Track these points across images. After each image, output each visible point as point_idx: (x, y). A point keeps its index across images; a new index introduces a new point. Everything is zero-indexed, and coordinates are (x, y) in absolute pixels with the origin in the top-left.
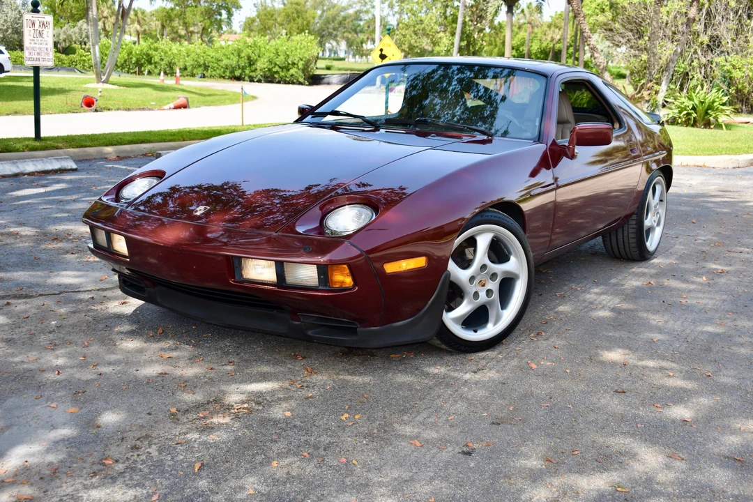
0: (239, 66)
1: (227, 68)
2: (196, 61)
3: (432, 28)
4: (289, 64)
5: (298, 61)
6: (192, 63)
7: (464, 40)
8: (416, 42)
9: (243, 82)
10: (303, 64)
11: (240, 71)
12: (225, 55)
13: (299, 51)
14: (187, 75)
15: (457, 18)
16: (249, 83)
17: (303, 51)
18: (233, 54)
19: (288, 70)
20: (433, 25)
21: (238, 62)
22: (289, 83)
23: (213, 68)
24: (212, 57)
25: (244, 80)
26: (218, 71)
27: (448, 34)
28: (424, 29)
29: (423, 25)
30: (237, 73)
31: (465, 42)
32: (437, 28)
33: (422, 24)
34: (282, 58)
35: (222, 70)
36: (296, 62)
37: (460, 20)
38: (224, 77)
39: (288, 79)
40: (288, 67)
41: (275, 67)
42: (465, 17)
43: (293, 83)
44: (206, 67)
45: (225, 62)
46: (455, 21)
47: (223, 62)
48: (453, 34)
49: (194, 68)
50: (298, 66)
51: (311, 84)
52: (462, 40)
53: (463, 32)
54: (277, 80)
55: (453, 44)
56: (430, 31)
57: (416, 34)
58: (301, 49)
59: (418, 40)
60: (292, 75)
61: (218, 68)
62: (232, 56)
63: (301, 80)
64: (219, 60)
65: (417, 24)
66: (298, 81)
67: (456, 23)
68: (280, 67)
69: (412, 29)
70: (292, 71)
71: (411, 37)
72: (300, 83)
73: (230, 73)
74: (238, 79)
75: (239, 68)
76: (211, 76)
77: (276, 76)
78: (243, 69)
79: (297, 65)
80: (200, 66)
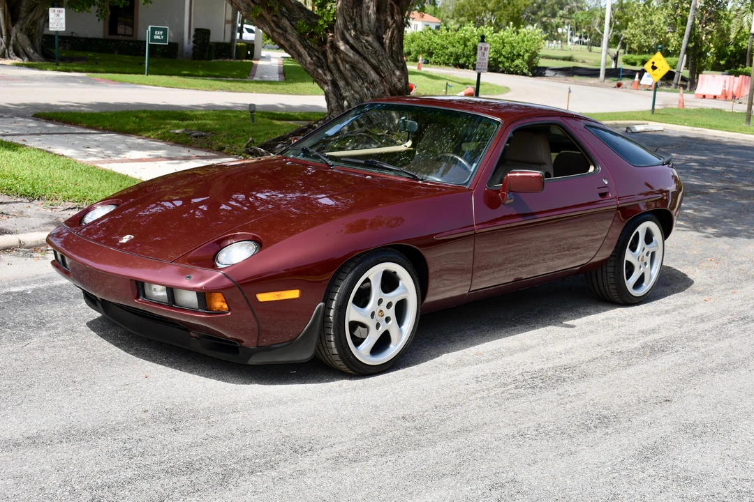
0: (463, 54)
1: (451, 56)
2: (421, 47)
3: (662, 28)
4: (514, 55)
5: (524, 52)
6: (417, 48)
7: (691, 42)
8: (645, 42)
9: (467, 70)
10: (529, 56)
11: (464, 59)
12: (450, 43)
13: (526, 43)
14: (411, 60)
15: (687, 20)
16: (472, 71)
17: (530, 43)
18: (459, 42)
19: (513, 61)
20: (662, 25)
21: (463, 50)
22: (512, 73)
23: (437, 55)
24: (438, 44)
25: (468, 68)
26: (442, 58)
27: (676, 35)
28: (653, 30)
29: (653, 26)
30: (462, 61)
31: (693, 44)
32: (666, 28)
33: (651, 24)
34: (508, 48)
35: (447, 57)
36: (522, 53)
37: (690, 22)
38: (447, 64)
39: (512, 70)
40: (513, 57)
41: (500, 57)
42: (694, 20)
43: (517, 74)
44: (430, 54)
45: (451, 49)
46: (684, 22)
47: (449, 50)
48: (682, 35)
49: (418, 53)
50: (523, 58)
51: (534, 75)
52: (689, 41)
53: (691, 34)
54: (501, 70)
55: (680, 45)
56: (659, 32)
57: (645, 33)
58: (528, 41)
59: (648, 40)
60: (517, 66)
61: (442, 55)
62: (458, 45)
63: (525, 71)
64: (443, 47)
65: (647, 24)
66: (522, 71)
67: (686, 25)
68: (505, 57)
69: (643, 29)
70: (517, 62)
71: (641, 36)
72: (524, 74)
73: (454, 60)
74: (462, 66)
75: (464, 56)
76: (434, 62)
77: (500, 66)
78: (468, 57)
79: (523, 56)
80: (424, 52)
